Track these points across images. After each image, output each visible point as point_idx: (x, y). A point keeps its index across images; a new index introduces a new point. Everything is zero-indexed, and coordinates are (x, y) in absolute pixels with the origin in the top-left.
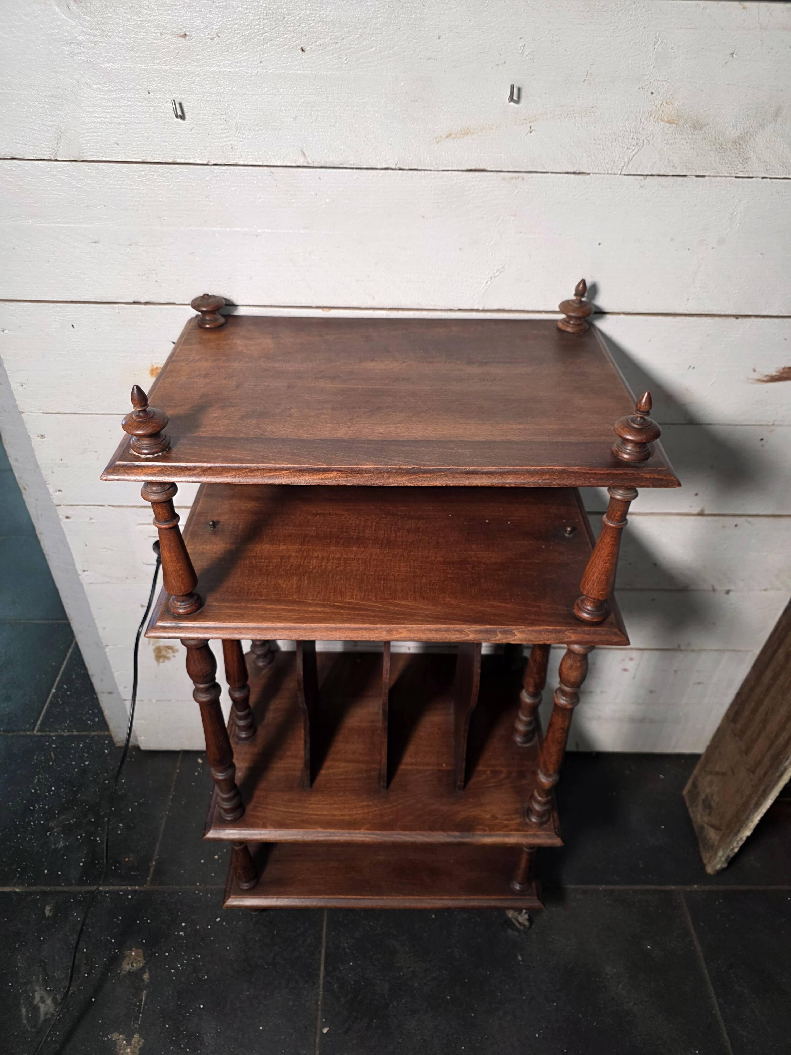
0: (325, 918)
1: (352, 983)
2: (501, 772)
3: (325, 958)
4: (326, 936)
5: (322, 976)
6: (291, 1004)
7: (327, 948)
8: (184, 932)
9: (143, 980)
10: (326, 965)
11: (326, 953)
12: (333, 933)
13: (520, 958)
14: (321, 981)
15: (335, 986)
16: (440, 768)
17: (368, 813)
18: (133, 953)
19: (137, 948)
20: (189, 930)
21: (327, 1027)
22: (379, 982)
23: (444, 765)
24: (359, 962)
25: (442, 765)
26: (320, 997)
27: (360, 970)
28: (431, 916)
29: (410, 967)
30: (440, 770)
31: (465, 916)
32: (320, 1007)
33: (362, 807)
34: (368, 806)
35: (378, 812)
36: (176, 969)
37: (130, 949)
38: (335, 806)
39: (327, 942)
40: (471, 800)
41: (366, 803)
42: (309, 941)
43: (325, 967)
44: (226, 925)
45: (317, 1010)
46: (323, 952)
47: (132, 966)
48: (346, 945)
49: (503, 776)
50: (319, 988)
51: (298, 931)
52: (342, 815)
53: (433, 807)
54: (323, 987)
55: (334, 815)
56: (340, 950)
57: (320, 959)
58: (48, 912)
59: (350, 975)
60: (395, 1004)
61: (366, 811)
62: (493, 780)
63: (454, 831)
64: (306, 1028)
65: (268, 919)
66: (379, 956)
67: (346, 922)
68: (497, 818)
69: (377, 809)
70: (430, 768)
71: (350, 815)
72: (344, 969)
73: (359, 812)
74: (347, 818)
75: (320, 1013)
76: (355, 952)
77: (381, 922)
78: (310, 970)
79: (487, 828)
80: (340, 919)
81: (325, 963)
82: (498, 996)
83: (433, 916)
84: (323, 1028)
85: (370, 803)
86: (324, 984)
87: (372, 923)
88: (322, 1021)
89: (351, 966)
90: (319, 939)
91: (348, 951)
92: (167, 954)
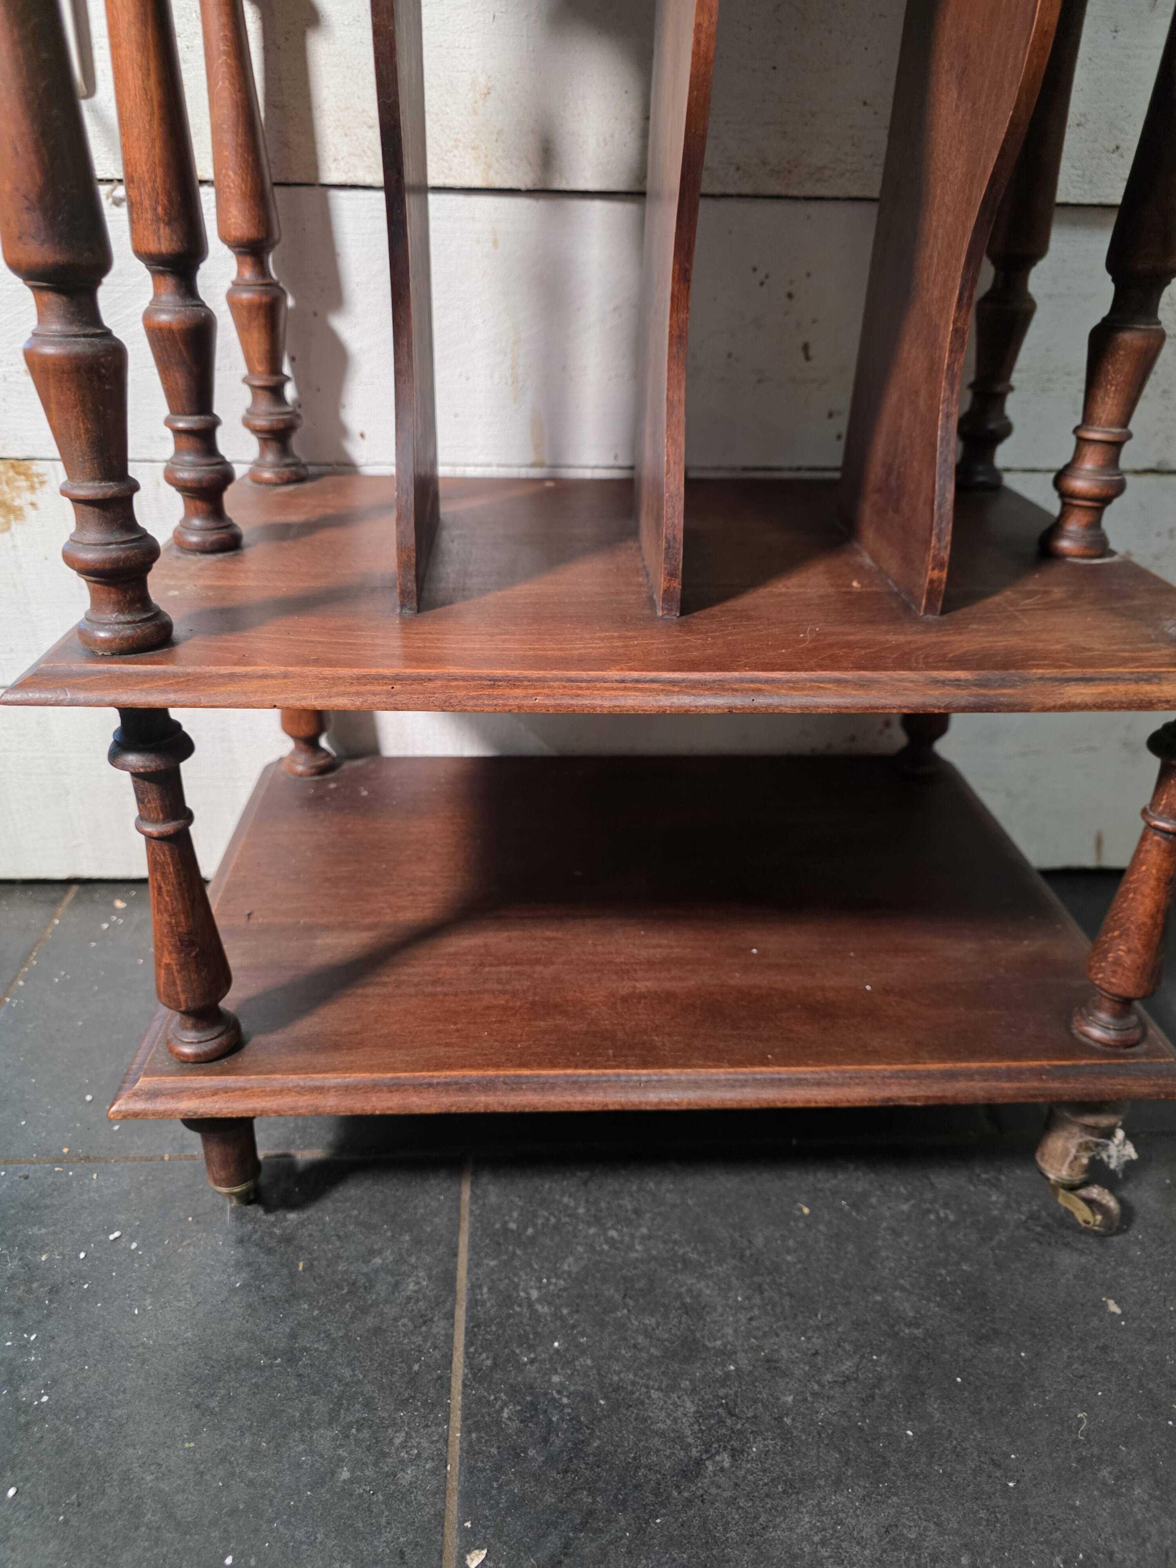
0: (465, 1226)
1: (565, 1400)
2: (1045, 592)
3: (468, 1331)
4: (469, 1271)
5: (457, 1384)
6: (345, 1474)
7: (473, 1303)
10: (472, 1350)
11: (471, 1317)
12: (493, 1263)
13: (1114, 1308)
14: (457, 1400)
15: (505, 1414)
17: (626, 646)
21: (480, 1548)
22: (655, 1394)
24: (583, 1340)
26: (455, 1449)
27: (589, 1362)
28: (801, 1210)
29: (761, 1348)
30: (845, 592)
31: (905, 1207)
32: (454, 1484)
33: (602, 639)
34: (626, 637)
35: (661, 646)
39: (474, 1287)
41: (615, 633)
42: (412, 1287)
43: (468, 1356)
44: (137, 1249)
45: (441, 1492)
46: (461, 1314)
48: (534, 1294)
49: (1056, 596)
50: (447, 1420)
51: (378, 1261)
53: (852, 638)
54: (465, 1419)
56: (518, 1309)
57: (449, 1338)
59: (556, 1379)
60: (725, 1459)
61: (618, 644)
62: (1029, 602)
64: (402, 1554)
65: (277, 1231)
66: (649, 1321)
67: (530, 1231)
69: (656, 641)
72: (532, 1361)
73: (594, 645)
75: (453, 1503)
76: (565, 1311)
77: (644, 1230)
78: (416, 1367)
80: (513, 1226)
81: (467, 1346)
82: (1081, 1421)
83: (806, 1210)
84: (469, 1552)
86: (466, 1407)
87: (613, 1233)
88: (463, 1531)
89: (557, 1351)
90: (449, 1280)
91: (542, 1309)
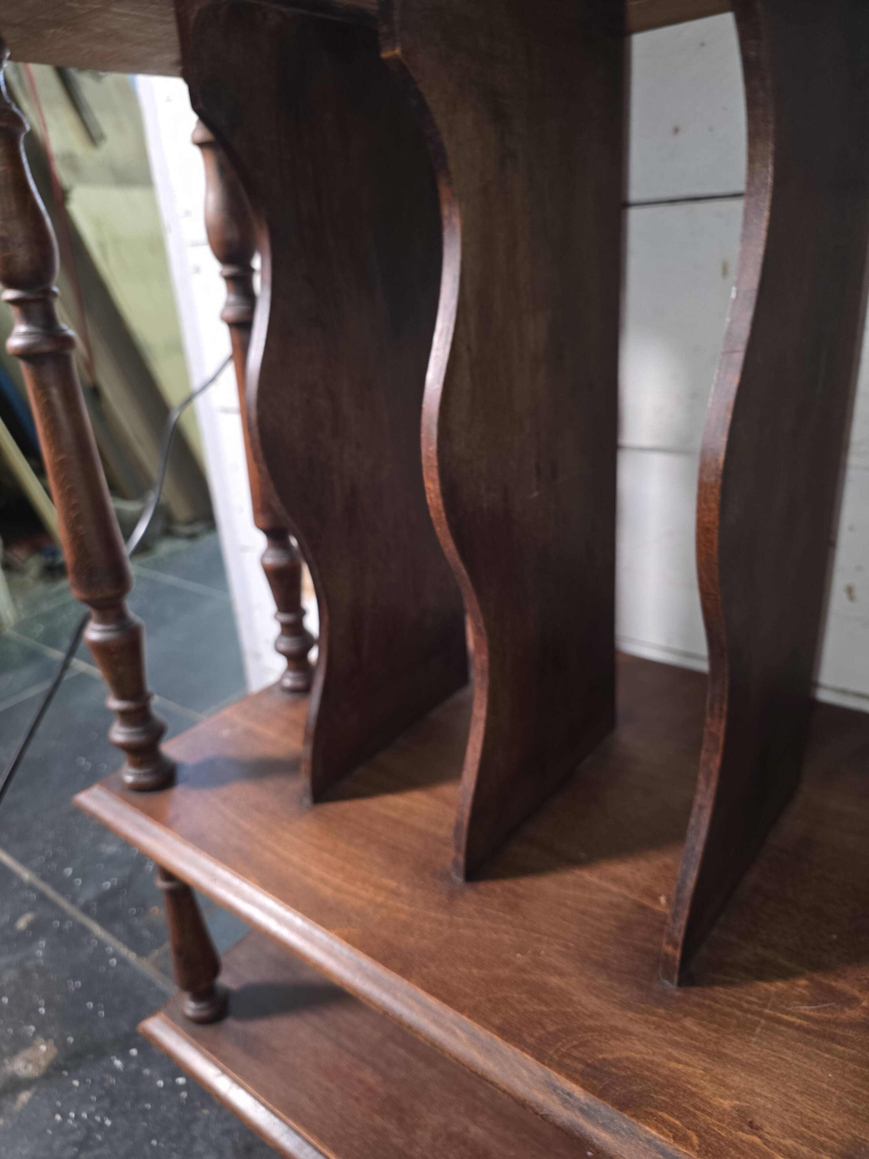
2: (851, 1001)
8: (125, 1066)
9: (15, 1100)
16: (647, 902)
17: (380, 906)
18: (43, 1048)
19: (56, 1043)
20: (133, 1066)
23: (663, 899)
25: (655, 898)
30: (642, 908)
33: (379, 887)
34: (395, 893)
35: (403, 917)
36: (65, 1117)
37: (46, 1038)
38: (326, 856)
40: (688, 1022)
41: (393, 884)
47: (26, 1067)
49: (851, 1014)
52: (322, 880)
53: (554, 981)
55: (306, 872)
58: (22, 924)
61: (380, 899)
62: (805, 1009)
63: (570, 1077)
68: (754, 1128)
69: (407, 908)
70: (615, 889)
71: (338, 889)
73: (363, 893)
74: (327, 892)
79: (695, 1140)
85: (404, 889)
92: (76, 1083)
